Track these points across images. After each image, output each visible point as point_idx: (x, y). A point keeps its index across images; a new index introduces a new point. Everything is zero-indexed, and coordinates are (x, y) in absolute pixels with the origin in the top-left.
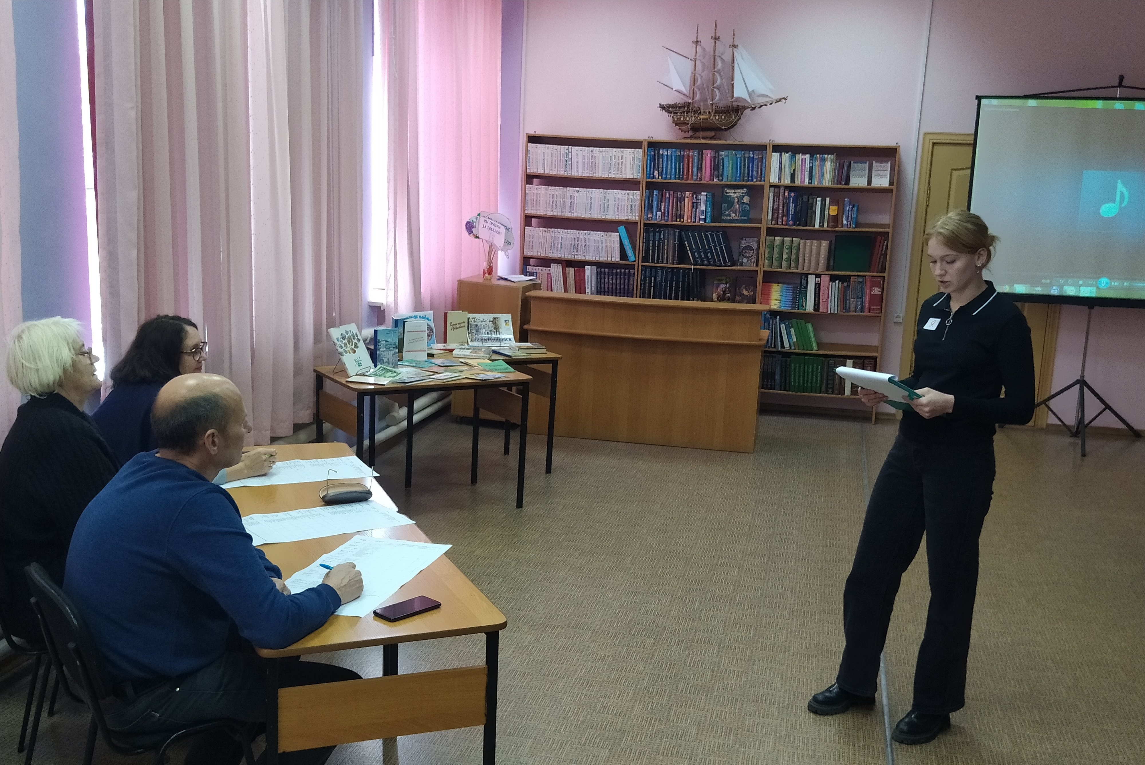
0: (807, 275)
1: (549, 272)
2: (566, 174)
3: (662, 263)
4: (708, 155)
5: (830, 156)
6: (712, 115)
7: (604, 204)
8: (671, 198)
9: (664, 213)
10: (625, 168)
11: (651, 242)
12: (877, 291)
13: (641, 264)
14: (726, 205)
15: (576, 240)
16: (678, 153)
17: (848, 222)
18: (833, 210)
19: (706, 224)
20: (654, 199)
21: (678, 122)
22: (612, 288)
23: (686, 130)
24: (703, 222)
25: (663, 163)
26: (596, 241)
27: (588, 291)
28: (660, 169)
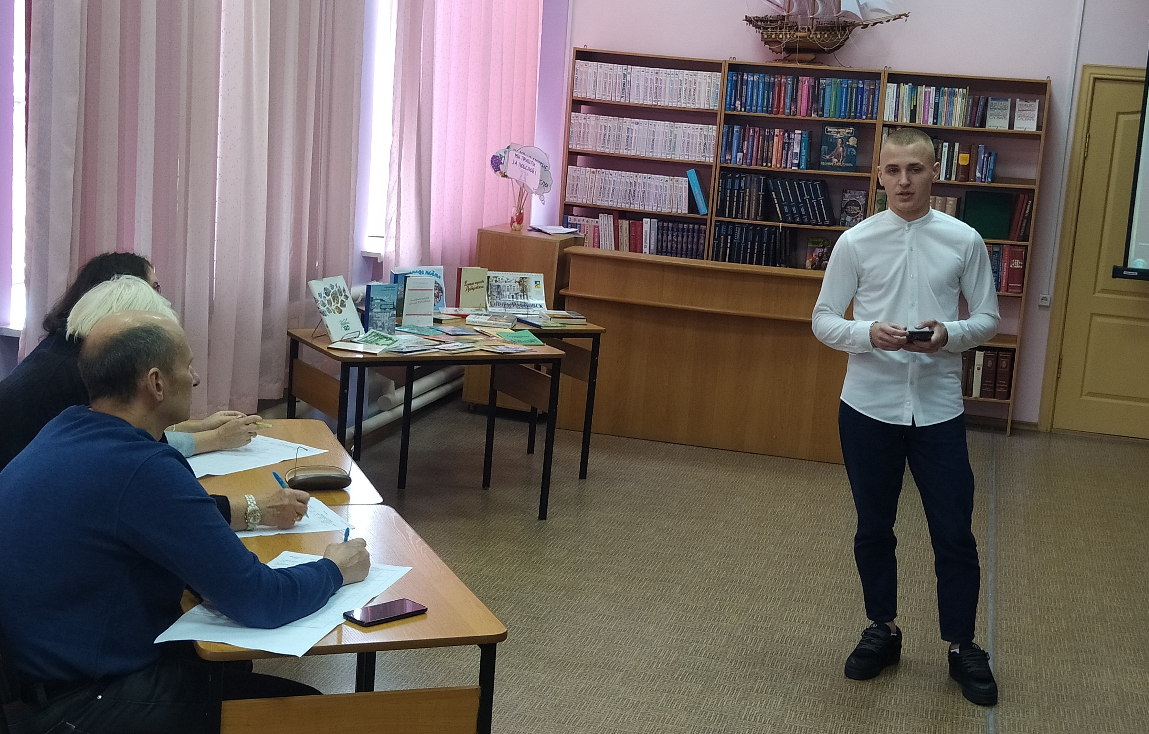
1: (595, 224)
2: (623, 100)
3: (742, 219)
4: (805, 83)
5: (961, 90)
6: (813, 32)
7: (671, 141)
8: (756, 136)
9: (747, 154)
10: (699, 96)
11: (729, 191)
12: (1017, 264)
13: (714, 218)
14: (827, 148)
15: (633, 184)
16: (767, 79)
17: (982, 174)
18: (964, 159)
19: (799, 171)
20: (735, 135)
21: (768, 39)
22: (677, 247)
23: (777, 50)
24: (796, 168)
25: (747, 91)
26: (659, 188)
27: (646, 250)
28: (744, 99)
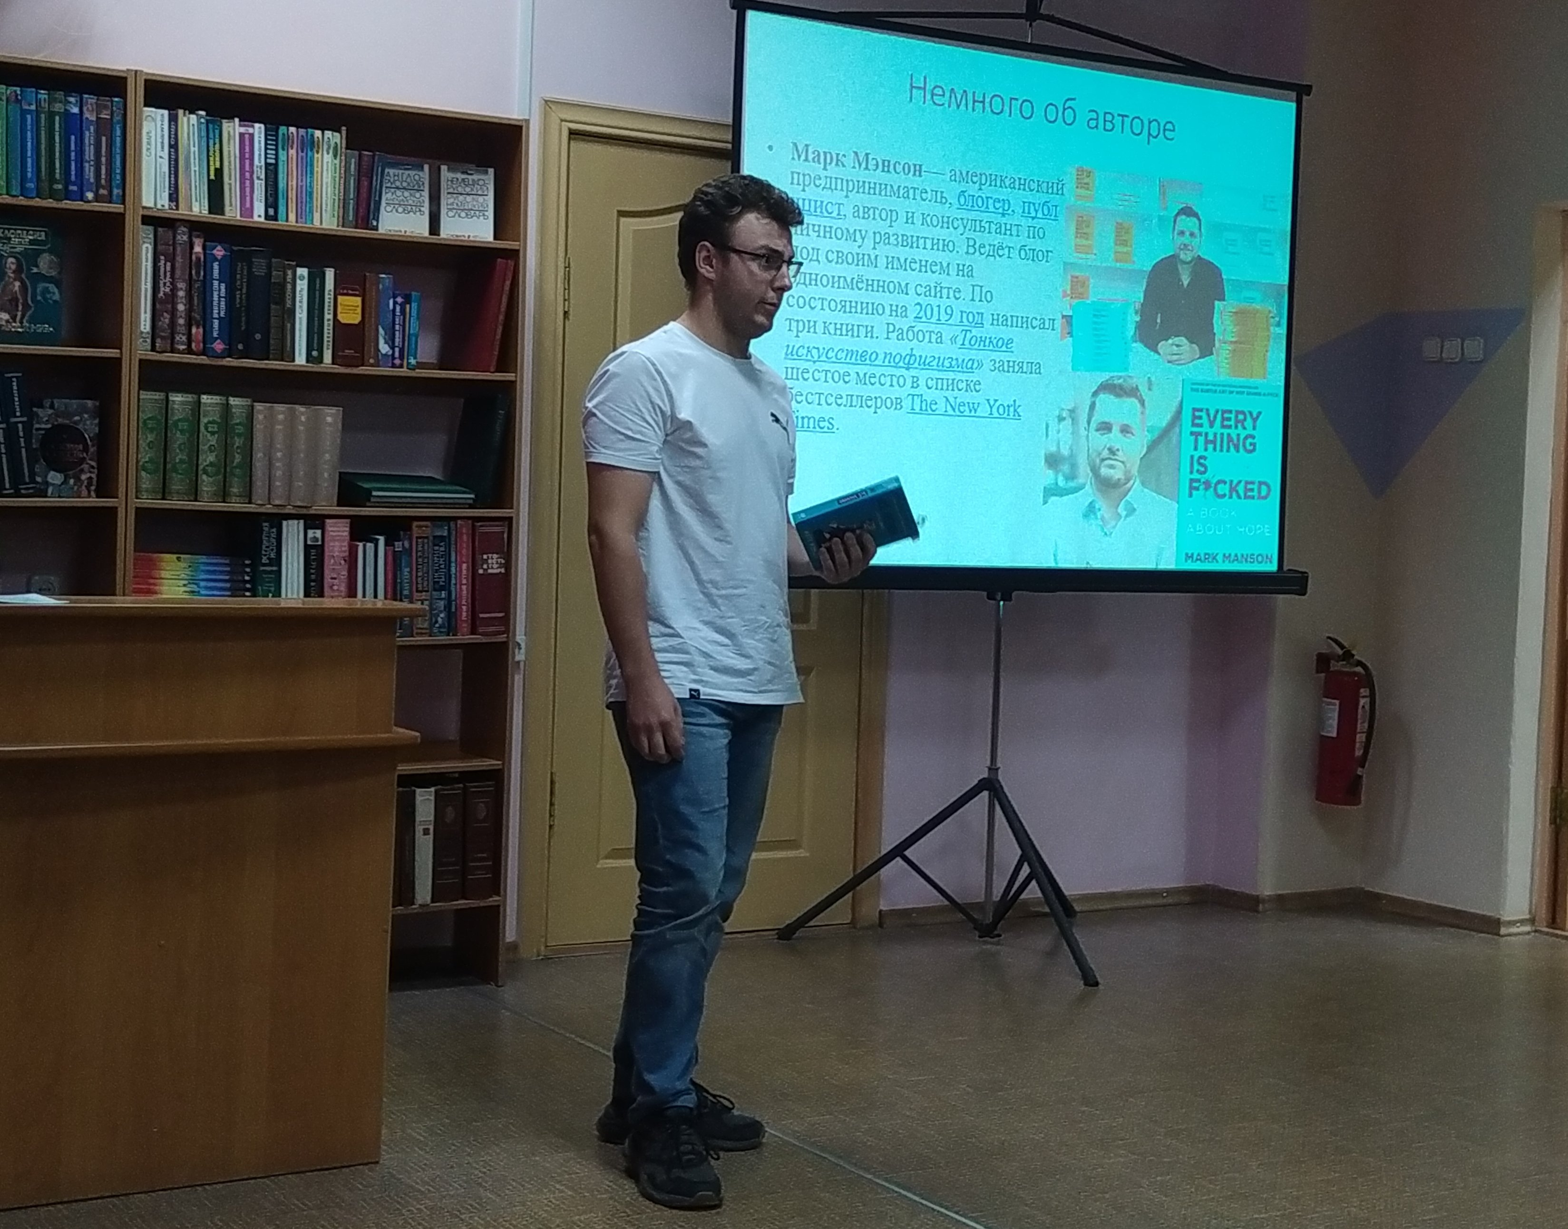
0: (277, 520)
5: (328, 134)
12: (493, 564)
17: (393, 348)
18: (349, 309)
